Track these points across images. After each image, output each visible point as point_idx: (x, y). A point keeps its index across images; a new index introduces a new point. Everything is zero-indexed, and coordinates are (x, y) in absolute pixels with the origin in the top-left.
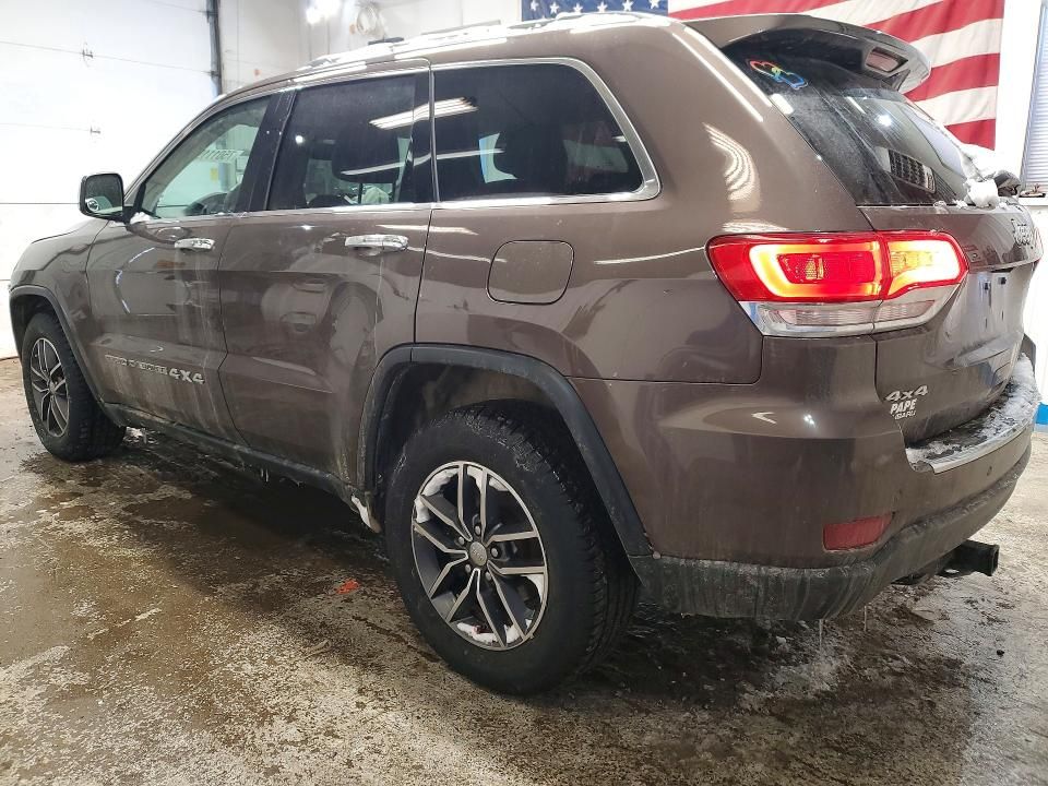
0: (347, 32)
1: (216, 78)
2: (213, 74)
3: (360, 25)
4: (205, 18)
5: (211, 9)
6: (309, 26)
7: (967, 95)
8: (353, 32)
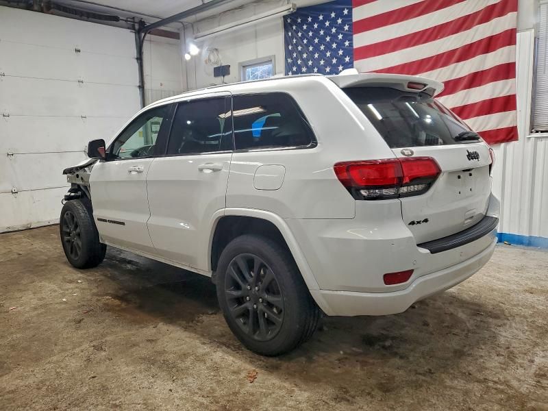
0: (204, 63)
1: (141, 89)
2: (139, 87)
3: (209, 60)
4: (136, 60)
5: (138, 56)
6: (186, 61)
7: (500, 83)
8: (206, 63)
